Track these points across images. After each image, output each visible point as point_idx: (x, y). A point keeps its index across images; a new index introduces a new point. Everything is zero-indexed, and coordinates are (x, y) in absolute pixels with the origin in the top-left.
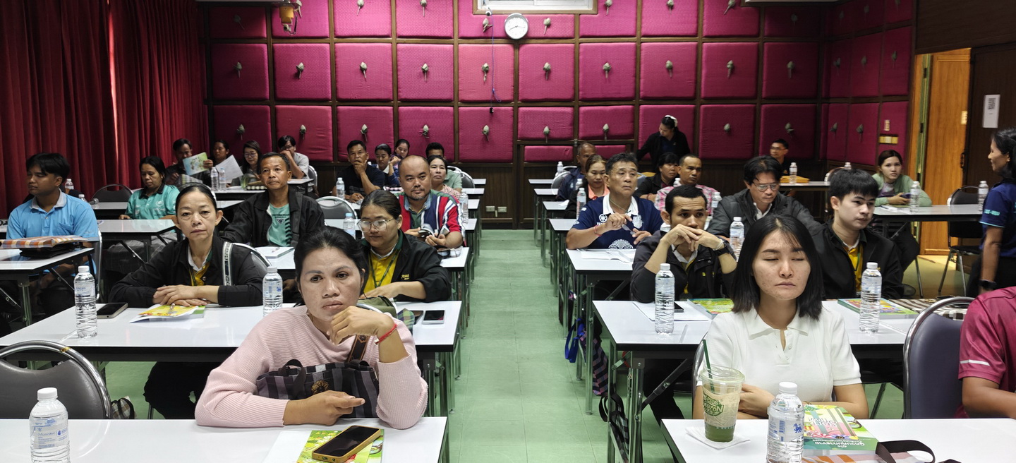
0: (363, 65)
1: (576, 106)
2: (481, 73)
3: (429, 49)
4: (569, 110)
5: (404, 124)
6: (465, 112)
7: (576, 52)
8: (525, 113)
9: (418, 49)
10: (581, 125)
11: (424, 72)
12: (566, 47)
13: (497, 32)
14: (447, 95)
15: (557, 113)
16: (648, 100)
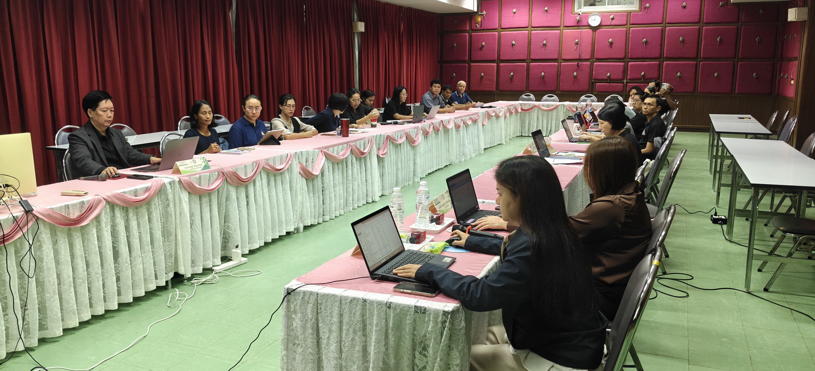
0: (514, 42)
1: (626, 62)
2: (574, 45)
3: (547, 33)
4: (622, 64)
6: (564, 65)
7: (627, 32)
8: (597, 65)
9: (542, 33)
10: (629, 72)
11: (544, 45)
12: (622, 30)
13: (584, 23)
14: (555, 57)
15: (615, 65)
16: (668, 59)
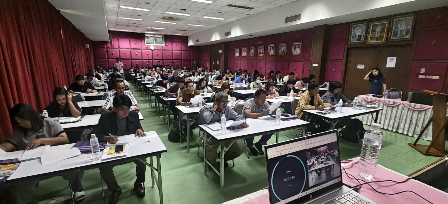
0: (125, 53)
2: (146, 55)
3: (137, 51)
4: (162, 61)
5: (133, 63)
6: (144, 61)
7: (162, 52)
8: (154, 61)
11: (136, 54)
13: (149, 49)
14: (141, 58)
